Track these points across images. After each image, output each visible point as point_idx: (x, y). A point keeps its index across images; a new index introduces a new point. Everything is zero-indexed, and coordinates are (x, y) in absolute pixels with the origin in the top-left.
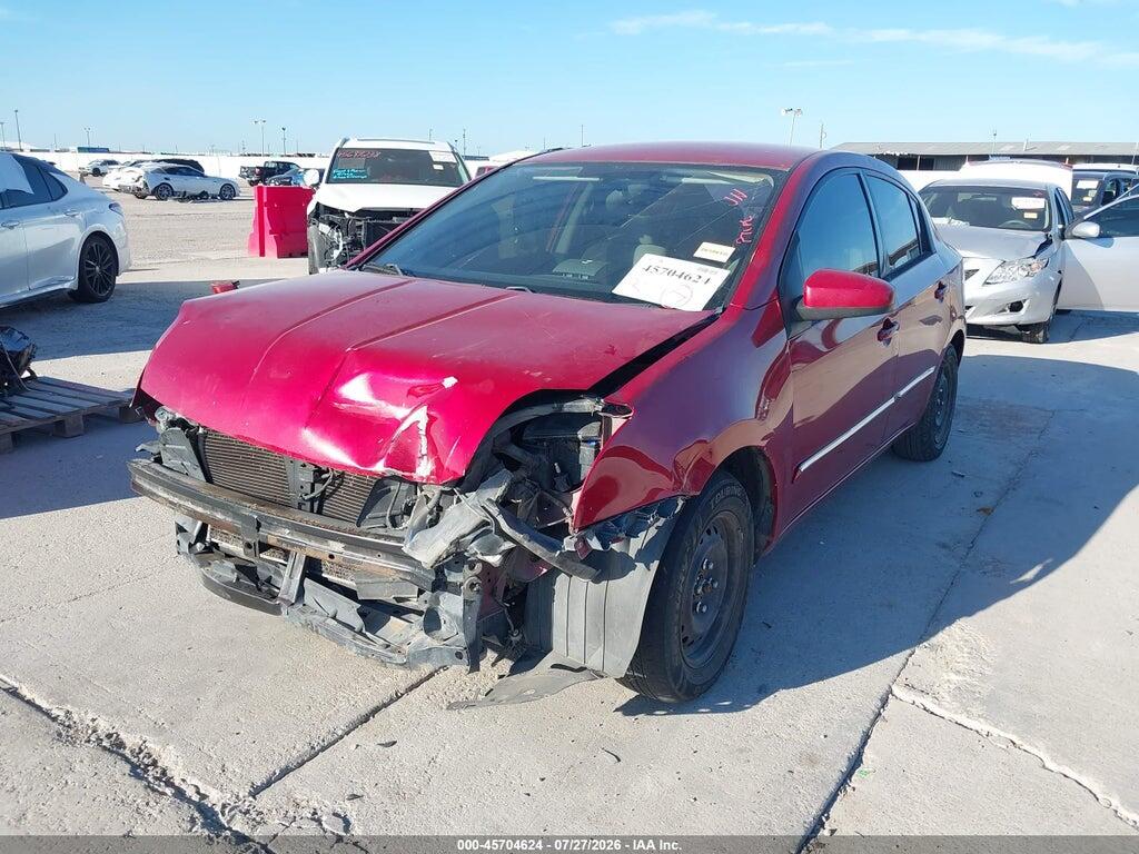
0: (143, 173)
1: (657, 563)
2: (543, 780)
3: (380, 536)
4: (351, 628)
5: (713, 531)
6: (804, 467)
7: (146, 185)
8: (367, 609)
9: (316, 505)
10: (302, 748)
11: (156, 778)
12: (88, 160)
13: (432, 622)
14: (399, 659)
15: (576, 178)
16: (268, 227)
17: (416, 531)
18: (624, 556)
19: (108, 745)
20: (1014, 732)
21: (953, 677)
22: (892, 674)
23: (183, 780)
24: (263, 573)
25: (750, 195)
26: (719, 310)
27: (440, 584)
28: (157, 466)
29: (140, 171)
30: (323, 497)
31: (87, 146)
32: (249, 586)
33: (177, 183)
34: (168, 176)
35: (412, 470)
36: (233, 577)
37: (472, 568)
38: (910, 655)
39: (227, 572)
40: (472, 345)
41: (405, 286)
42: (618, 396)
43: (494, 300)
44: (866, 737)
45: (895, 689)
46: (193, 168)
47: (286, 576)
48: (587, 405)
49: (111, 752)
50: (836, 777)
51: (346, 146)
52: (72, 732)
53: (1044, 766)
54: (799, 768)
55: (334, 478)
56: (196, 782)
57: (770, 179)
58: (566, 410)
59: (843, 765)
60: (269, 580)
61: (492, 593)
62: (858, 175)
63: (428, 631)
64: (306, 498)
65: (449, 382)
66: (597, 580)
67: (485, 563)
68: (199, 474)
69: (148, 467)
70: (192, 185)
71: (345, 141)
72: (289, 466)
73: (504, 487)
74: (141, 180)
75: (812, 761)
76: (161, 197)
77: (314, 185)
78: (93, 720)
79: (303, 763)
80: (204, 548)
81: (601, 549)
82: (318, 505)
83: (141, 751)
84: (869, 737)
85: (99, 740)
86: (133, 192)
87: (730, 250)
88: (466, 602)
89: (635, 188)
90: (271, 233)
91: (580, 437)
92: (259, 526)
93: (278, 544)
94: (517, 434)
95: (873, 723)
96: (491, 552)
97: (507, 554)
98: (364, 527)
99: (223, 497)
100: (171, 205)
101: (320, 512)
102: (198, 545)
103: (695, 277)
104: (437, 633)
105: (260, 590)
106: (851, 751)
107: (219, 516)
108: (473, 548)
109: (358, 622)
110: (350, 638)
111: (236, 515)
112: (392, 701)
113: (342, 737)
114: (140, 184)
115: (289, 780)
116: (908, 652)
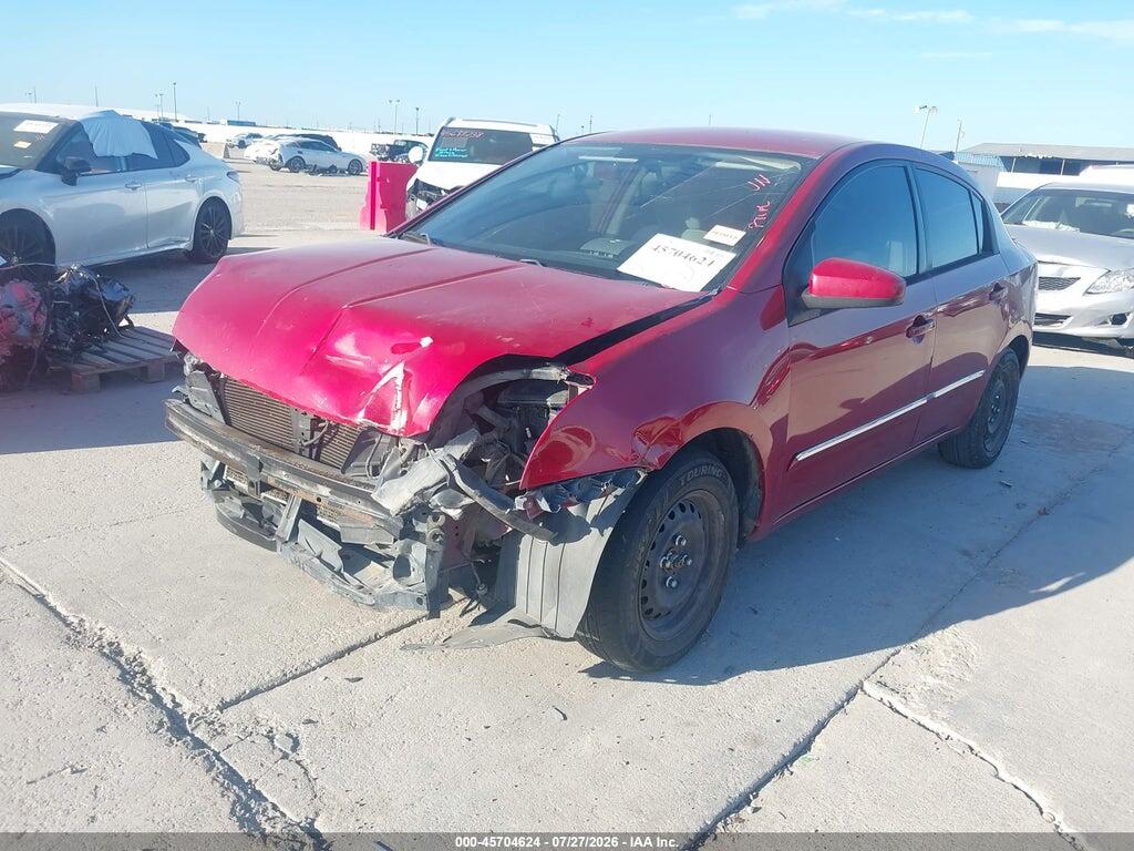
0: (279, 146)
1: (610, 529)
2: (487, 727)
3: (360, 484)
4: (331, 567)
5: (688, 509)
6: (801, 457)
7: (281, 157)
8: (349, 552)
9: (315, 451)
10: (276, 673)
11: (140, 684)
12: (237, 132)
13: (402, 568)
14: (369, 600)
15: (615, 159)
16: (379, 201)
17: (385, 480)
18: (581, 520)
19: (107, 652)
20: (974, 739)
21: (930, 680)
22: (867, 670)
23: (164, 689)
24: (266, 512)
25: (773, 181)
26: (715, 292)
27: (408, 534)
28: (185, 407)
29: (276, 145)
30: (321, 445)
31: (237, 120)
32: (253, 522)
33: (310, 156)
34: (301, 150)
35: (387, 422)
36: (241, 513)
37: (435, 519)
38: (893, 655)
39: (235, 507)
40: (458, 308)
41: (426, 253)
42: (584, 366)
43: (502, 269)
44: (821, 726)
45: (867, 686)
46: (327, 143)
47: (284, 516)
48: (553, 373)
49: (108, 657)
50: (776, 759)
51: (450, 125)
52: (80, 637)
53: (997, 776)
54: (740, 747)
55: (330, 426)
56: (174, 692)
57: (798, 165)
58: (534, 376)
59: (786, 750)
60: (270, 519)
61: (460, 546)
62: (905, 169)
63: (396, 576)
64: (305, 444)
65: (426, 342)
66: (555, 543)
67: (448, 516)
68: (219, 415)
69: (178, 407)
70: (324, 158)
71: (451, 120)
72: (293, 413)
73: (469, 446)
74: (278, 152)
75: (756, 742)
76: (294, 170)
77: (417, 162)
78: (101, 629)
79: (273, 687)
80: (221, 486)
81: (549, 510)
82: (316, 451)
83: (135, 659)
84: (824, 727)
85: (103, 647)
86: (269, 164)
87: (740, 234)
88: (428, 551)
89: (667, 170)
90: (381, 207)
91: (549, 403)
92: (261, 467)
93: (276, 485)
94: (490, 395)
95: (832, 714)
96: (451, 505)
97: (467, 510)
98: (349, 475)
99: (234, 438)
100: (302, 178)
101: (317, 459)
102: (216, 482)
103: (700, 259)
104: (405, 580)
105: (262, 527)
106: (799, 737)
107: (230, 455)
108: (435, 500)
109: (338, 563)
110: (329, 577)
111: (245, 456)
112: (370, 641)
113: (314, 669)
114: (276, 158)
115: (255, 700)
116: (891, 650)
